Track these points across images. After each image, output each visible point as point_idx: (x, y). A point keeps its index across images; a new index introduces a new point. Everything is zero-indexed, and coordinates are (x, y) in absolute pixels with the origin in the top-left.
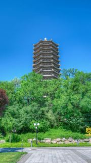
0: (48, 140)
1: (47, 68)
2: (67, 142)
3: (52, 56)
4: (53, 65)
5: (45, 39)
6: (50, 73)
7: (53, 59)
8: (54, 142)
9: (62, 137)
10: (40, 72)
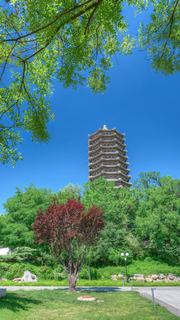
0: (140, 278)
1: (110, 169)
2: (167, 281)
3: (117, 152)
4: (119, 165)
5: (105, 128)
6: (116, 176)
7: (118, 155)
8: (149, 279)
9: (159, 273)
10: (102, 175)
